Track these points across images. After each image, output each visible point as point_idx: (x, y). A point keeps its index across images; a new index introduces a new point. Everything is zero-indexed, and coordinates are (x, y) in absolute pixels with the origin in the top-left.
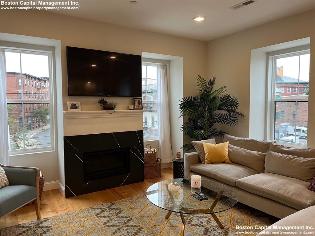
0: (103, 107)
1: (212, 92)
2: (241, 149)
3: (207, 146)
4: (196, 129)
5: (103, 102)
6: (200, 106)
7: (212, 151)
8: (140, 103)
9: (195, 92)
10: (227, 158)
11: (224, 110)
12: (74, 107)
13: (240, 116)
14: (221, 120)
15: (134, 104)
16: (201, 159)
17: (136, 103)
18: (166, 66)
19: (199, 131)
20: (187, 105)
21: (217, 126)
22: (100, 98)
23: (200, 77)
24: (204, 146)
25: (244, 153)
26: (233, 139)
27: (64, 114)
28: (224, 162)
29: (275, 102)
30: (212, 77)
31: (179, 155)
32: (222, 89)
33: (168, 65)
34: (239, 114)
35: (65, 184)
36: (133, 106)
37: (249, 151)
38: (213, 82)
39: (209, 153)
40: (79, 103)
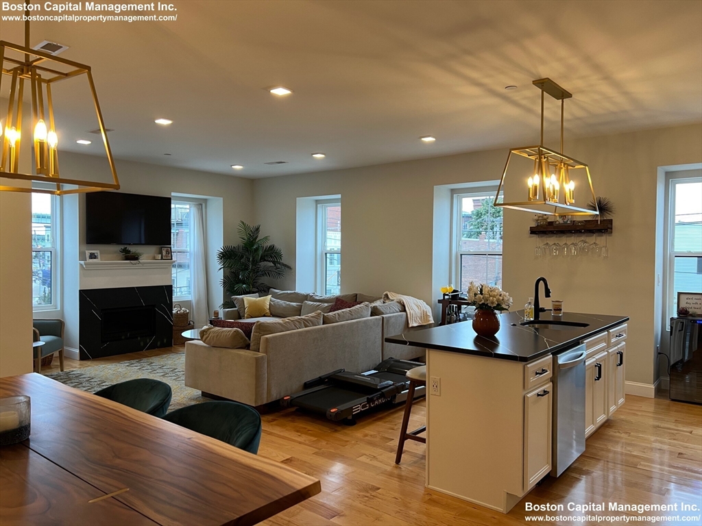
0: (126, 257)
1: (257, 240)
2: (281, 302)
3: (248, 300)
4: (238, 283)
5: (125, 251)
6: (242, 257)
7: (252, 304)
8: (169, 252)
9: (237, 241)
10: (268, 311)
11: (269, 261)
12: (93, 256)
13: (287, 269)
14: (266, 272)
15: (161, 253)
16: (241, 314)
17: (164, 253)
18: (201, 205)
19: (241, 285)
20: (227, 255)
21: (265, 280)
22: (123, 247)
23: (243, 223)
24: (245, 300)
25: (284, 305)
26: (277, 293)
27: (81, 265)
28: (264, 316)
29: (326, 254)
30: (256, 225)
31: (216, 314)
32: (266, 238)
33: (204, 205)
34: (285, 266)
35: (80, 344)
36: (160, 256)
37: (288, 303)
38: (257, 229)
39: (249, 307)
40: (98, 252)
